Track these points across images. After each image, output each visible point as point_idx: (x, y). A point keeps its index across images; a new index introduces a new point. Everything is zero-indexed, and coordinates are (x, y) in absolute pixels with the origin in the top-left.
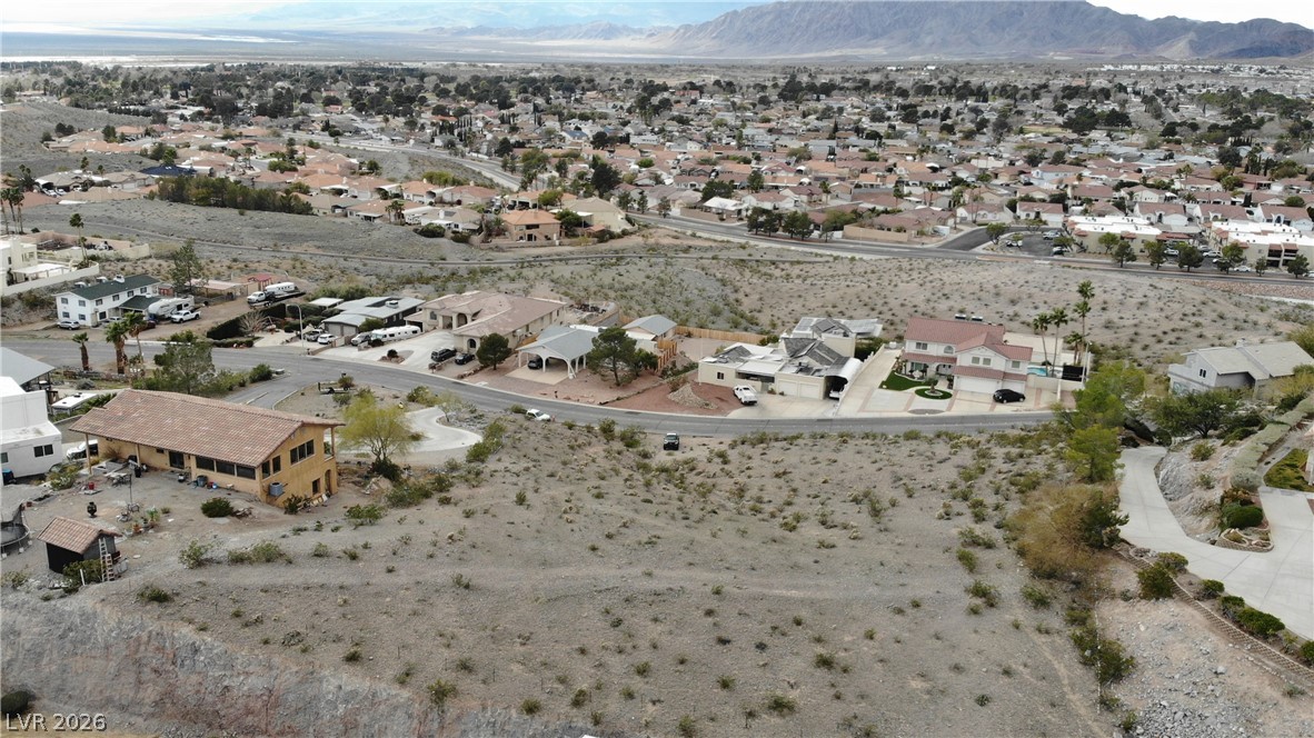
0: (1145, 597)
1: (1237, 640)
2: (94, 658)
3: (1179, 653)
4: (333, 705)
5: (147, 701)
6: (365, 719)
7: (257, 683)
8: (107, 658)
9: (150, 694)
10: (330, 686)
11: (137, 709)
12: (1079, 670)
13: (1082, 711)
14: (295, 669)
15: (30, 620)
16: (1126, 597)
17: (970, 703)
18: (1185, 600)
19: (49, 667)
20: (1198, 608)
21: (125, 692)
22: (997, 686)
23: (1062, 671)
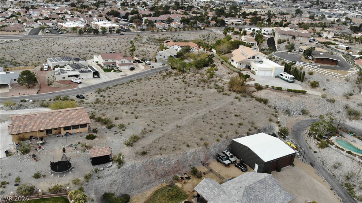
0: (258, 91)
1: (278, 92)
2: (138, 175)
3: (271, 96)
4: (190, 157)
5: (153, 178)
6: (196, 156)
7: (175, 160)
8: (141, 174)
9: (153, 176)
10: (188, 153)
11: (151, 182)
12: (261, 104)
13: (268, 109)
14: (182, 153)
15: (117, 176)
16: (255, 92)
17: (256, 113)
18: (265, 89)
19: (128, 185)
20: (267, 89)
21: (147, 179)
22: (256, 110)
23: (259, 105)
